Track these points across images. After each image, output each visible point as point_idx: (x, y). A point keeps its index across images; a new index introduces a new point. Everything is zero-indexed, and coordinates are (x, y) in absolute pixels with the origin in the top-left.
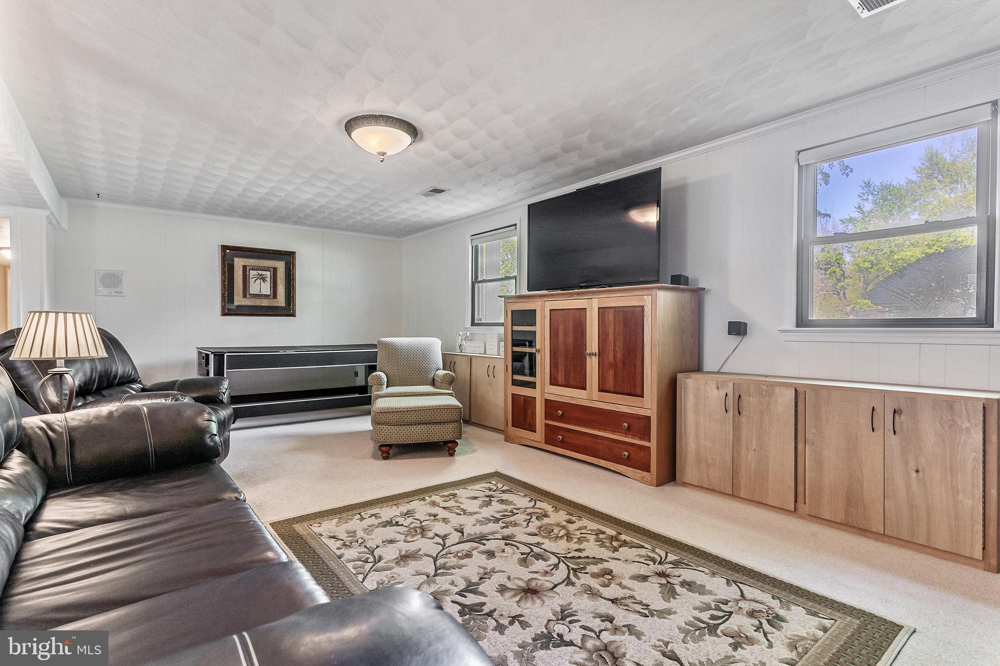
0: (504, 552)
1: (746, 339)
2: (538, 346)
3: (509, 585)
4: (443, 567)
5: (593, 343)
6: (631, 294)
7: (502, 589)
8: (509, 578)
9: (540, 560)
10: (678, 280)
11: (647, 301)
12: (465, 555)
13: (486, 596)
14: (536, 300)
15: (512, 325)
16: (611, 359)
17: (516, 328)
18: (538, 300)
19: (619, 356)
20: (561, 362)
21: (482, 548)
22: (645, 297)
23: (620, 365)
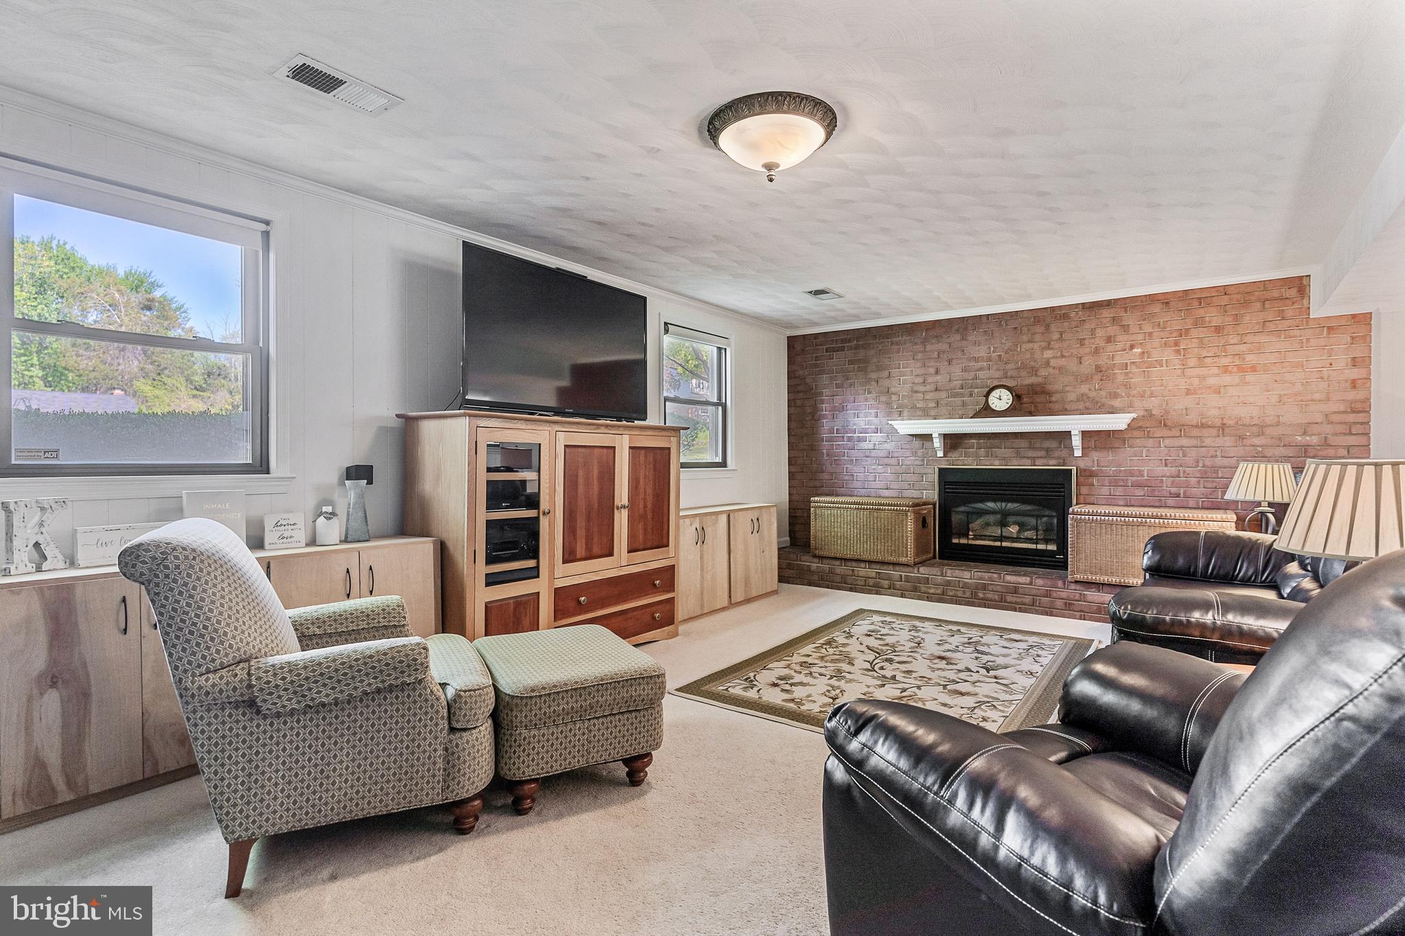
2: (544, 506)
5: (622, 494)
11: (673, 443)
14: (541, 428)
15: (488, 471)
16: (641, 511)
18: (546, 428)
19: (649, 504)
20: (581, 523)
22: (672, 438)
23: (649, 516)
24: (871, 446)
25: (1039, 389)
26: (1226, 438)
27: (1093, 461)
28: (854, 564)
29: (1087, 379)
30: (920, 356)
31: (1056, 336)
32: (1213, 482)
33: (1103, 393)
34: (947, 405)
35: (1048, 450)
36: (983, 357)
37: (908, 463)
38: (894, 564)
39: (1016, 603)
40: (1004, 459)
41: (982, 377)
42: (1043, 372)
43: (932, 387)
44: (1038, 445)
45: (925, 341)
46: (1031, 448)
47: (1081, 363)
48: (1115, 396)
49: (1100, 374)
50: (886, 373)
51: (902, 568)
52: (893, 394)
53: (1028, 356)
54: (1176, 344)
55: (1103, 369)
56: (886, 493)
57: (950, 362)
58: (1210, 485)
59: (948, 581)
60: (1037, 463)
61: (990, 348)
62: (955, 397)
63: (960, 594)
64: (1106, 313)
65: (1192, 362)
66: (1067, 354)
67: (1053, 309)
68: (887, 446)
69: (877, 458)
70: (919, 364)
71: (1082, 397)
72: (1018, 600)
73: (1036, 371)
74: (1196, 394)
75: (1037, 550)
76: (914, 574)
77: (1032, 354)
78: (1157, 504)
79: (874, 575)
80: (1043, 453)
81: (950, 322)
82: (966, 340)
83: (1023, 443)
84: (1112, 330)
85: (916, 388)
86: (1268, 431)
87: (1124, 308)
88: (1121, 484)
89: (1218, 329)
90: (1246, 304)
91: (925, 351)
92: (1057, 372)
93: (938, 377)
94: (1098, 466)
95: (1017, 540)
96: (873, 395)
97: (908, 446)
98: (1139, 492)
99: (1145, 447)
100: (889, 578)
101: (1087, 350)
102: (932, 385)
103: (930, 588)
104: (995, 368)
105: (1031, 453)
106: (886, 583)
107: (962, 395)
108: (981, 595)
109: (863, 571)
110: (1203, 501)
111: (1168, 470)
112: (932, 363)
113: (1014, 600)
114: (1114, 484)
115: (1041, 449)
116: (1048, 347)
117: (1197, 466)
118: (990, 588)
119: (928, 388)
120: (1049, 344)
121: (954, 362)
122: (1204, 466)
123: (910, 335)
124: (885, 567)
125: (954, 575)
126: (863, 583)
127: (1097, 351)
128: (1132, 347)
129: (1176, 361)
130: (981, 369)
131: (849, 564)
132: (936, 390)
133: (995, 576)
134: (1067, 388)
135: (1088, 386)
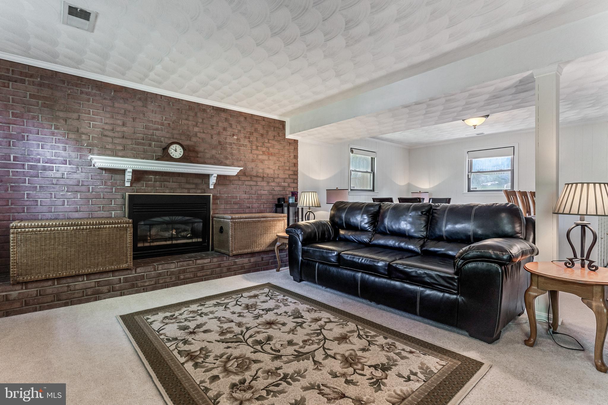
0: (281, 344)
3: (280, 326)
4: (318, 335)
7: (284, 324)
8: (280, 330)
9: (259, 340)
12: (307, 341)
13: (292, 322)
21: (296, 348)
24: (59, 175)
25: (192, 149)
26: (264, 182)
27: (218, 191)
28: (69, 280)
29: (215, 148)
30: (109, 109)
31: (200, 120)
32: (261, 201)
33: (222, 156)
34: (132, 150)
35: (196, 184)
36: (158, 122)
37: (98, 190)
38: (113, 271)
39: (203, 276)
40: (172, 189)
41: (157, 134)
42: (194, 139)
43: (120, 135)
44: (191, 181)
45: (113, 99)
46: (188, 183)
47: (212, 138)
48: (227, 158)
49: (220, 146)
50: (75, 116)
51: (121, 273)
52: (83, 134)
53: (186, 128)
54: (249, 138)
55: (222, 144)
56: (76, 215)
57: (134, 119)
58: (260, 202)
59: (160, 273)
60: (191, 192)
61: (162, 117)
62: (138, 145)
63: (168, 280)
64: (223, 115)
65: (254, 147)
66: (206, 132)
67: (198, 104)
68: (75, 176)
69: (68, 185)
70: (108, 116)
71: (213, 157)
72: (204, 274)
73: (190, 138)
74: (255, 162)
75: (192, 243)
76: (132, 275)
77: (188, 127)
78: (242, 212)
79: (93, 285)
80: (194, 186)
81: (135, 92)
82: (146, 107)
83: (183, 180)
84: (226, 124)
85: (106, 133)
86: (276, 180)
87: (230, 114)
88: (229, 203)
89: (262, 135)
90: (269, 126)
91: (113, 107)
92: (201, 141)
93: (125, 129)
94: (220, 194)
95: (177, 238)
96: (62, 131)
97: (98, 177)
98: (236, 207)
99: (238, 185)
100: (108, 283)
101: (215, 132)
102: (120, 133)
103: (145, 282)
104: (166, 130)
105: (188, 186)
106: (105, 289)
107: (143, 144)
108: (182, 277)
109: (80, 284)
110: (257, 210)
111: (246, 196)
112: (119, 117)
113: (201, 274)
114: (227, 203)
115: (193, 183)
116: (196, 125)
117: (255, 194)
118: (188, 271)
119: (116, 134)
120: (197, 124)
121: (137, 120)
122: (258, 194)
123: (99, 90)
124: (104, 275)
125: (164, 268)
126: (81, 295)
127: (219, 134)
128: (233, 135)
129: (249, 145)
130: (157, 129)
131: (64, 281)
132: (123, 137)
133: (191, 262)
134: (206, 151)
135: (215, 151)
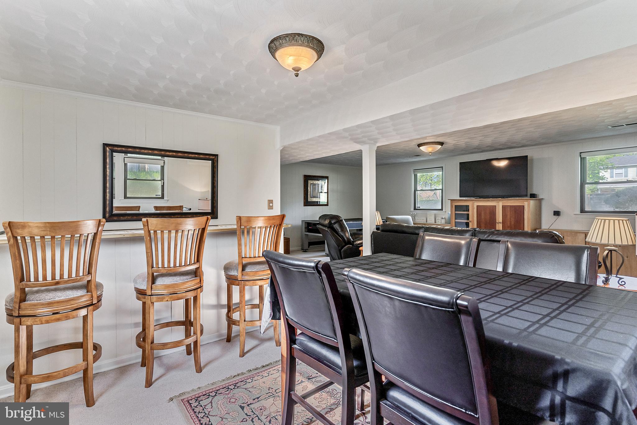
1: (560, 217)
2: (470, 219)
5: (499, 219)
6: (518, 201)
10: (533, 196)
11: (526, 204)
15: (455, 211)
16: (509, 225)
17: (457, 212)
18: (468, 201)
19: (513, 223)
22: (525, 202)
23: (513, 227)
